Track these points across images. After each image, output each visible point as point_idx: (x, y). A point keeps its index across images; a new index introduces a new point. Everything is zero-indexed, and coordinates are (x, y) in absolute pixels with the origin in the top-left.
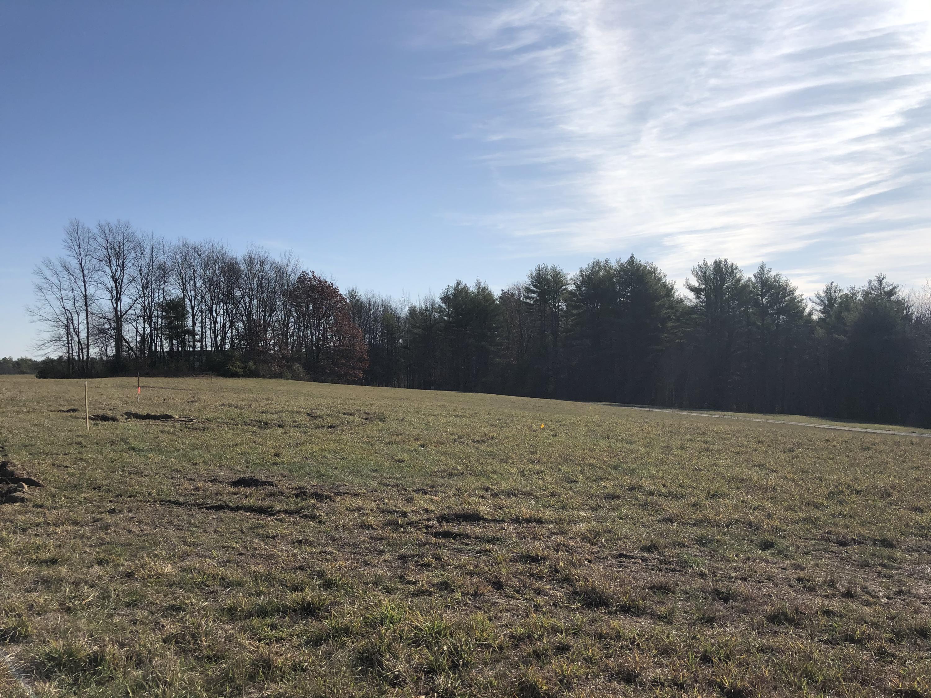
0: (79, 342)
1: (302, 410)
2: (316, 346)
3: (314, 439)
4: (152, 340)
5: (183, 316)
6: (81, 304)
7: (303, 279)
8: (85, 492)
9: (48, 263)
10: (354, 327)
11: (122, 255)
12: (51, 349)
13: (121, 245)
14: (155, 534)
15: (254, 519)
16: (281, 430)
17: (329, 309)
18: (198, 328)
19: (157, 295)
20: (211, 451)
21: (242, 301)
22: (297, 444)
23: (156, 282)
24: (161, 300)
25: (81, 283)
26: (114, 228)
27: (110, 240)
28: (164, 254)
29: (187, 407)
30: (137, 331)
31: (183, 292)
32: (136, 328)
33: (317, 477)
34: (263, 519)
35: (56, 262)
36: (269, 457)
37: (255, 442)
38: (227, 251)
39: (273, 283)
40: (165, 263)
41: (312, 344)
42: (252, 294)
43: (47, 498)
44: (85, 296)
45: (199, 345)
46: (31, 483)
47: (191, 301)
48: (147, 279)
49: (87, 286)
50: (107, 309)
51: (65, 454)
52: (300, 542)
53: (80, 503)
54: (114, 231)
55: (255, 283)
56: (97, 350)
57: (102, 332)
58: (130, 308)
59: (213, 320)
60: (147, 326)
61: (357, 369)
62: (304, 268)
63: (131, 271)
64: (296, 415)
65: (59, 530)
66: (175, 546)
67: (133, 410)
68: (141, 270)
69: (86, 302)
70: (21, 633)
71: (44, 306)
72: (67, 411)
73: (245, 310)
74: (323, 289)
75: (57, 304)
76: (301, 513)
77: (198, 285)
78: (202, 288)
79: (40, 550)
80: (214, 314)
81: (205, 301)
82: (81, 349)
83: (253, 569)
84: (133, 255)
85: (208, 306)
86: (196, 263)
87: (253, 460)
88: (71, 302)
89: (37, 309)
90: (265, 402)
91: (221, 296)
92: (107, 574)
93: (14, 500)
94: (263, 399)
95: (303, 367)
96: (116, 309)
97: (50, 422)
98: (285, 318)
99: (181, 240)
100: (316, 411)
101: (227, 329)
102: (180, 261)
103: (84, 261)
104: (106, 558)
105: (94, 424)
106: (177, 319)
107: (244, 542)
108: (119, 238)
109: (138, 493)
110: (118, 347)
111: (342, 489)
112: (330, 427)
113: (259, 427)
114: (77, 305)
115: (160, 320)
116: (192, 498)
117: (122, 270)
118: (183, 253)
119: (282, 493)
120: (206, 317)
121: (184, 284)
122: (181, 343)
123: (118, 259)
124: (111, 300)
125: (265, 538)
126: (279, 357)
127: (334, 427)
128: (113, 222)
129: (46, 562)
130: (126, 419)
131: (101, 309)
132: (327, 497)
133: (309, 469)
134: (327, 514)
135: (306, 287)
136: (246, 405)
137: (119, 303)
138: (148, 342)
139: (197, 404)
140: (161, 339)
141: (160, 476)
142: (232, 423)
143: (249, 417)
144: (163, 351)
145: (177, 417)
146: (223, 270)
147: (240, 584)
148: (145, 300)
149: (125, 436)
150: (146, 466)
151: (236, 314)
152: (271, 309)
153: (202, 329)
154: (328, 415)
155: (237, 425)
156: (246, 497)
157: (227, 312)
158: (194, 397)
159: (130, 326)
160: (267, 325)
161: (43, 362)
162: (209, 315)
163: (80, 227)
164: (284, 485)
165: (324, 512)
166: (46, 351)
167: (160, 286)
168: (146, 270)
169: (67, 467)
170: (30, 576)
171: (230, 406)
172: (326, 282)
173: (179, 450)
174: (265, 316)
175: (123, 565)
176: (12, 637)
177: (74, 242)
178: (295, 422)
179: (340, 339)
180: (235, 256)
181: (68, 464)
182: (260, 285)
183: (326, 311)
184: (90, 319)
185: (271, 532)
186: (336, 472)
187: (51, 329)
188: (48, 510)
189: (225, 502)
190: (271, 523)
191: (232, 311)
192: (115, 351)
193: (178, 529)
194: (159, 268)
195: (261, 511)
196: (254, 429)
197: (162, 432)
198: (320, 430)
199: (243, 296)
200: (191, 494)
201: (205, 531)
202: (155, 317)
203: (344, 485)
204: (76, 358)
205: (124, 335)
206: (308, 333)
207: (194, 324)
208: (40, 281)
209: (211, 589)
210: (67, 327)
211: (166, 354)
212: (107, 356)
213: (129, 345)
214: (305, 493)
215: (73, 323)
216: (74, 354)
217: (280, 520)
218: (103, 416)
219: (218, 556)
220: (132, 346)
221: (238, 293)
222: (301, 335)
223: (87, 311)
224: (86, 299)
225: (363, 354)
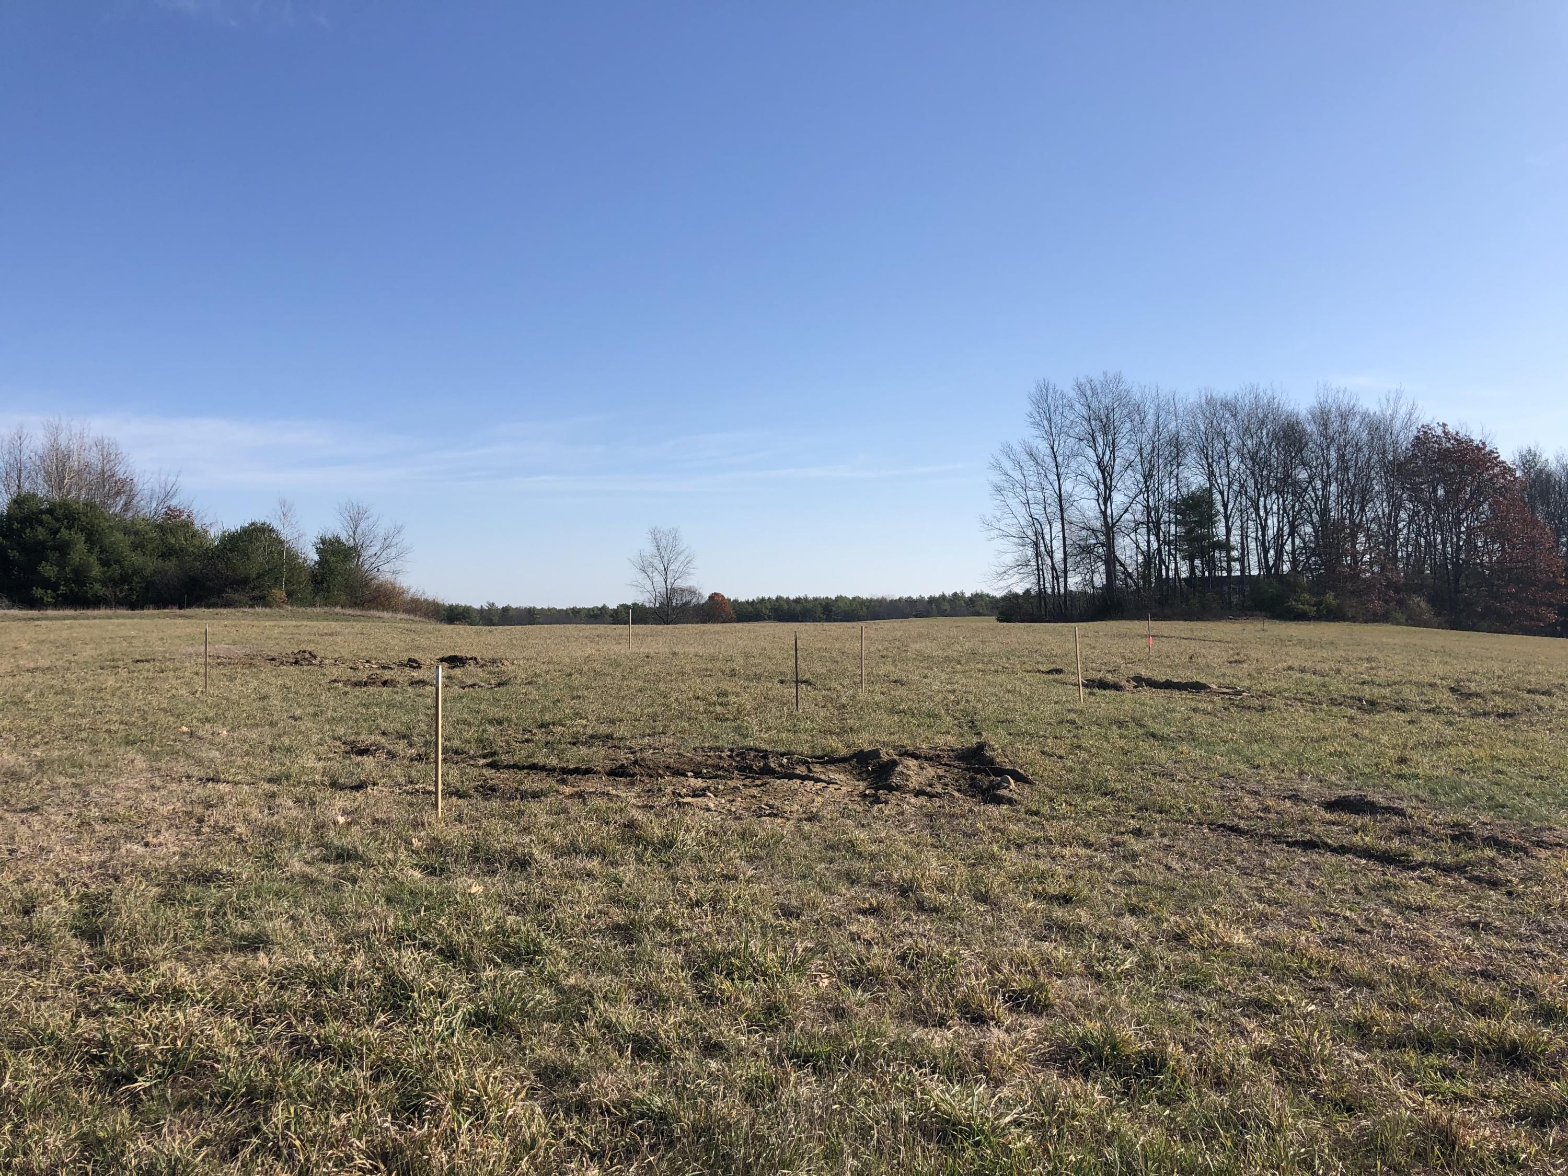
0: (1053, 568)
1: (1439, 682)
2: (1452, 563)
3: (1471, 737)
4: (1162, 561)
5: (1209, 520)
6: (1053, 509)
7: (1423, 440)
8: (1093, 798)
9: (1008, 451)
10: (1535, 522)
11: (1112, 428)
12: (1017, 577)
13: (1110, 410)
14: (1211, 877)
15: (1376, 874)
16: (1401, 717)
17: (1478, 491)
18: (1235, 539)
19: (1166, 487)
20: (1280, 746)
21: (1310, 488)
22: (1439, 744)
23: (1166, 466)
24: (1174, 495)
25: (1053, 477)
26: (1098, 386)
27: (1092, 406)
28: (1176, 420)
29: (1229, 671)
30: (1138, 547)
31: (1209, 480)
32: (1136, 542)
33: (1490, 808)
34: (1394, 875)
35: (1018, 449)
36: (1389, 764)
37: (1356, 735)
38: (1282, 403)
39: (1366, 450)
40: (1178, 433)
41: (1446, 558)
42: (1328, 476)
43: (1043, 803)
44: (1060, 496)
45: (1238, 567)
46: (1019, 778)
47: (1222, 493)
48: (1150, 463)
49: (1061, 481)
50: (1091, 515)
51: (1056, 737)
52: (1475, 926)
53: (1089, 814)
54: (1099, 391)
55: (1333, 455)
56: (1078, 579)
57: (1086, 550)
58: (1126, 511)
59: (1261, 524)
60: (1152, 538)
61: (1543, 604)
62: (1426, 420)
63: (1126, 451)
64: (1428, 691)
65: (1067, 852)
66: (1245, 902)
67: (1144, 673)
68: (1141, 449)
69: (1061, 506)
70: (1039, 1000)
71: (1005, 516)
72: (1048, 672)
73: (1315, 504)
74: (1464, 456)
75: (1022, 511)
76: (1466, 872)
77: (1234, 465)
78: (1241, 471)
79: (1046, 879)
80: (1262, 513)
81: (1246, 491)
82: (1056, 578)
83: (1391, 961)
84: (1128, 425)
85: (1251, 500)
86: (1229, 429)
87: (1358, 768)
88: (1041, 507)
89: (995, 520)
90: (1366, 665)
91: (1273, 483)
92: (1146, 930)
93: (999, 800)
94: (1360, 659)
95: (1428, 602)
96: (1104, 513)
97: (1029, 688)
98: (1390, 514)
99: (1203, 393)
100: (1467, 683)
101: (1285, 538)
102: (1202, 428)
103: (1057, 443)
104: (1141, 905)
105: (1090, 693)
106: (1200, 524)
107: (1364, 910)
108: (1107, 401)
109: (1171, 807)
110: (1110, 574)
111: (1547, 836)
112: (1504, 715)
113: (1359, 708)
114: (1049, 510)
115: (1173, 527)
116: (1260, 823)
117: (1113, 452)
118: (1208, 414)
119: (1424, 832)
120: (1247, 520)
121: (1210, 466)
122: (1208, 564)
123: (1105, 434)
124: (1098, 500)
125: (1403, 908)
126: (1381, 584)
127: (1511, 716)
128: (1097, 377)
129: (1057, 898)
130: (1135, 687)
131: (1083, 515)
132: (1517, 848)
133: (1472, 791)
134: (1523, 880)
135: (1430, 453)
136: (1331, 669)
137: (1109, 504)
138: (1155, 564)
139: (1245, 665)
140: (1175, 559)
141: (1201, 783)
142: (1311, 701)
143: (1338, 690)
144: (1179, 578)
145: (1214, 687)
146: (1275, 437)
147: (1371, 986)
148: (1148, 497)
149: (1138, 715)
150: (1177, 765)
151: (1300, 510)
152: (1363, 498)
153: (1242, 539)
154: (1494, 692)
155: (1320, 703)
156: (1356, 832)
157: (1284, 509)
158: (1238, 654)
159: (1127, 539)
160: (1357, 527)
161: (1004, 598)
162: (1254, 515)
163: (1051, 391)
164: (1425, 817)
165: (1514, 876)
166: (1010, 582)
167: (1171, 473)
168: (1149, 447)
169: (1061, 757)
170: (1039, 915)
171: (1303, 670)
172: (1471, 441)
173: (1226, 742)
174: (1351, 512)
175: (1167, 920)
176: (1029, 1003)
177: (1043, 415)
178: (1426, 702)
179: (1503, 547)
180: (1296, 411)
181: (1062, 753)
182: (1341, 457)
183: (1471, 497)
184: (1067, 531)
185: (1414, 899)
186: (1528, 801)
187: (1015, 549)
188: (1047, 820)
189: (1318, 836)
190: (1411, 883)
191: (1293, 506)
192: (1104, 580)
193: (1245, 874)
194: (1169, 443)
195: (1386, 859)
196: (1351, 712)
197: (1195, 710)
198: (1482, 721)
199: (1311, 479)
200: (1258, 817)
201: (1290, 883)
202: (1165, 523)
203: (1550, 829)
204: (1049, 591)
205: (1118, 554)
206: (1435, 539)
207: (1228, 530)
208: (999, 479)
209: (1318, 984)
210: (1036, 544)
211: (1183, 583)
212: (1093, 587)
213: (1125, 569)
214: (1470, 836)
215: (1043, 539)
216: (1047, 585)
217: (1427, 880)
218: (1100, 680)
219: (1320, 927)
220: (1130, 571)
221: (1303, 475)
222: (1423, 544)
223: (1062, 519)
224: (1060, 501)
225: (1555, 576)
